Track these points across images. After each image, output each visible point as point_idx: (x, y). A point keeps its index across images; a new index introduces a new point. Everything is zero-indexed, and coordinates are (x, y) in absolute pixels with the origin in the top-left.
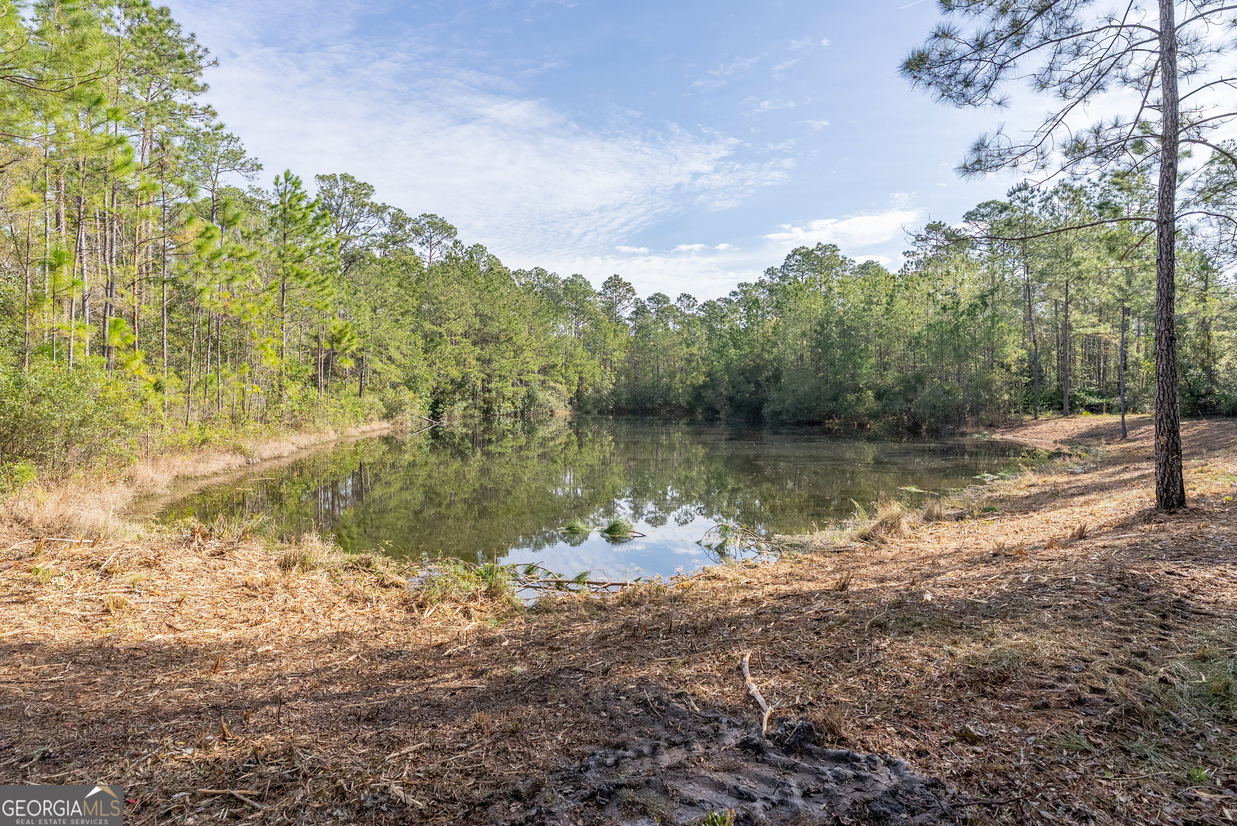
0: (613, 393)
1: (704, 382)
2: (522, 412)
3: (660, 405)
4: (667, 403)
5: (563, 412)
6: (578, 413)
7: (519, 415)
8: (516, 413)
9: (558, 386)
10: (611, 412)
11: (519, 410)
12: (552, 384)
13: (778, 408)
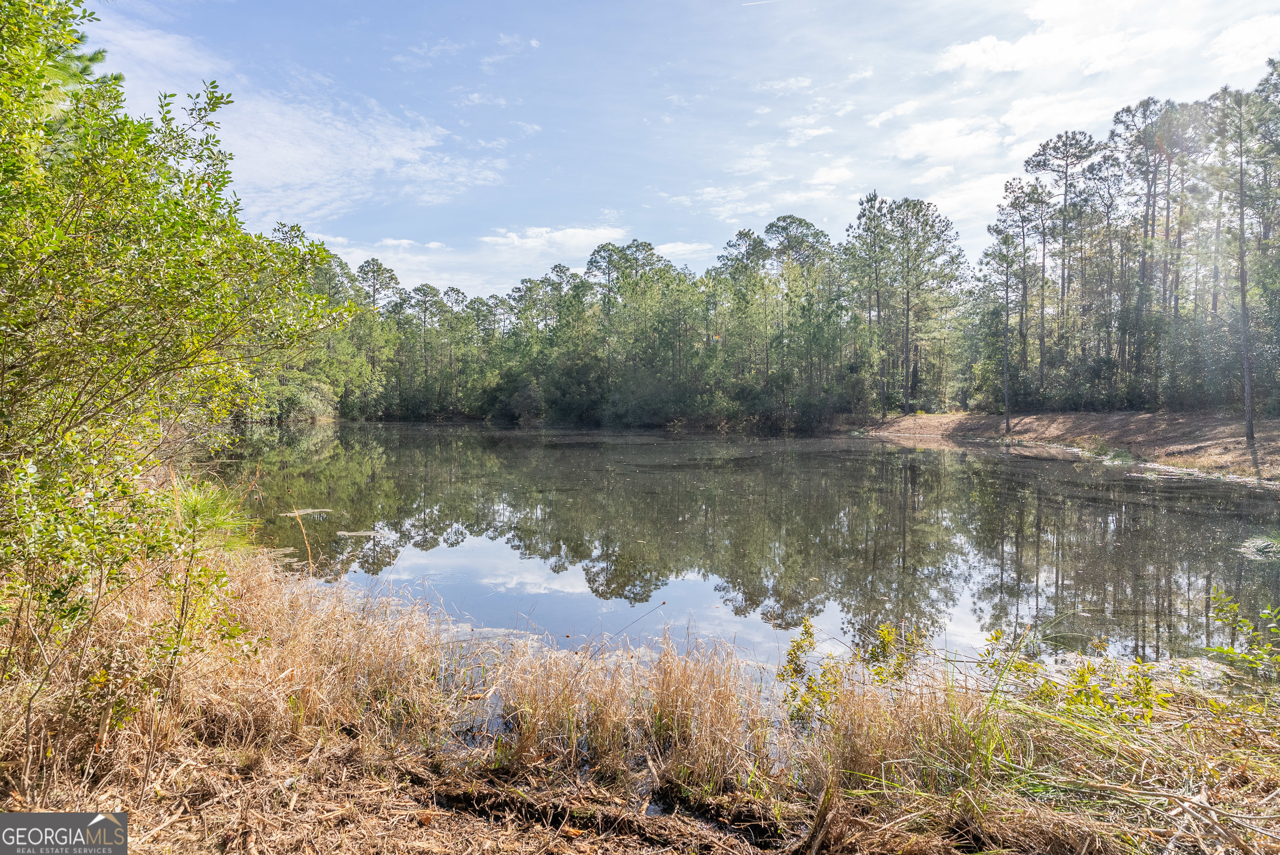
0: (383, 396)
1: (498, 384)
2: (279, 418)
3: (435, 411)
4: (443, 409)
5: (326, 419)
6: (343, 420)
7: (276, 422)
8: (271, 420)
9: (322, 386)
10: (380, 419)
11: (275, 416)
12: (315, 384)
13: (621, 410)
